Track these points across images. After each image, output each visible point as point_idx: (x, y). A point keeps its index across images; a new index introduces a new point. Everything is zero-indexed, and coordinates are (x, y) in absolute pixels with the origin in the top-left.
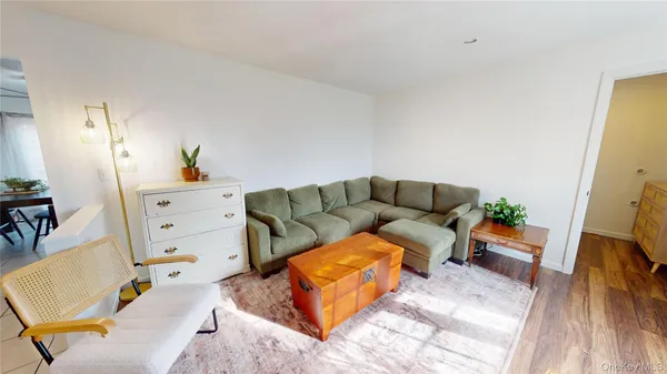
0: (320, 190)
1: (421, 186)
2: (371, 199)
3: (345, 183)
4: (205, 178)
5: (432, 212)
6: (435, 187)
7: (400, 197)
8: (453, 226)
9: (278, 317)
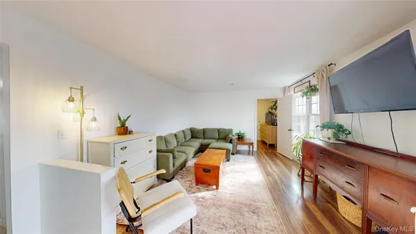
0: (175, 135)
1: (213, 130)
2: (192, 137)
3: (183, 131)
4: (131, 132)
5: (219, 139)
6: (218, 130)
7: (206, 135)
8: (231, 142)
9: (194, 191)
